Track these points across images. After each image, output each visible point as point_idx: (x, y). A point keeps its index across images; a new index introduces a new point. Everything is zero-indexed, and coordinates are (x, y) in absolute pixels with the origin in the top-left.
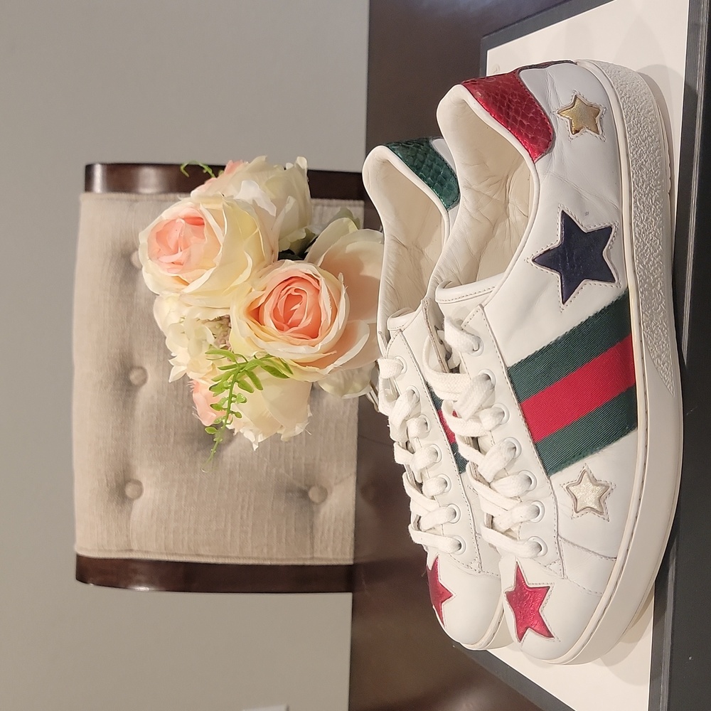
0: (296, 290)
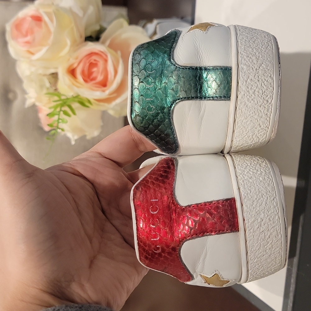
0: (95, 60)
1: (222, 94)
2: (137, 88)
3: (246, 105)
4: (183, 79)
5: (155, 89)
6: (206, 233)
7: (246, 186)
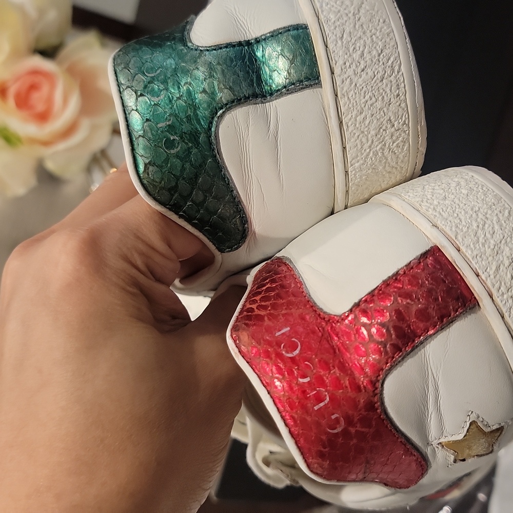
1: (301, 75)
2: (135, 108)
3: (354, 84)
4: (219, 67)
5: (170, 101)
6: (416, 339)
7: (445, 215)
